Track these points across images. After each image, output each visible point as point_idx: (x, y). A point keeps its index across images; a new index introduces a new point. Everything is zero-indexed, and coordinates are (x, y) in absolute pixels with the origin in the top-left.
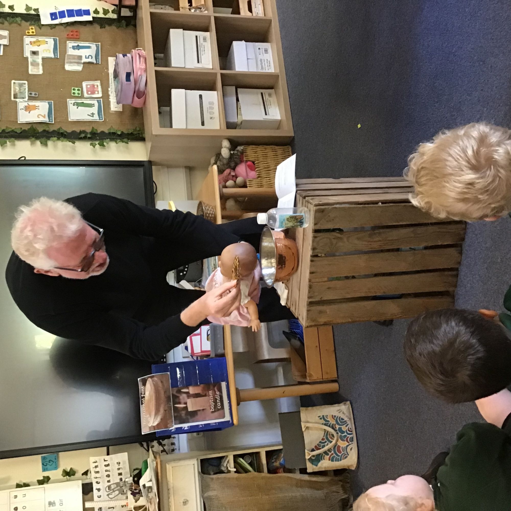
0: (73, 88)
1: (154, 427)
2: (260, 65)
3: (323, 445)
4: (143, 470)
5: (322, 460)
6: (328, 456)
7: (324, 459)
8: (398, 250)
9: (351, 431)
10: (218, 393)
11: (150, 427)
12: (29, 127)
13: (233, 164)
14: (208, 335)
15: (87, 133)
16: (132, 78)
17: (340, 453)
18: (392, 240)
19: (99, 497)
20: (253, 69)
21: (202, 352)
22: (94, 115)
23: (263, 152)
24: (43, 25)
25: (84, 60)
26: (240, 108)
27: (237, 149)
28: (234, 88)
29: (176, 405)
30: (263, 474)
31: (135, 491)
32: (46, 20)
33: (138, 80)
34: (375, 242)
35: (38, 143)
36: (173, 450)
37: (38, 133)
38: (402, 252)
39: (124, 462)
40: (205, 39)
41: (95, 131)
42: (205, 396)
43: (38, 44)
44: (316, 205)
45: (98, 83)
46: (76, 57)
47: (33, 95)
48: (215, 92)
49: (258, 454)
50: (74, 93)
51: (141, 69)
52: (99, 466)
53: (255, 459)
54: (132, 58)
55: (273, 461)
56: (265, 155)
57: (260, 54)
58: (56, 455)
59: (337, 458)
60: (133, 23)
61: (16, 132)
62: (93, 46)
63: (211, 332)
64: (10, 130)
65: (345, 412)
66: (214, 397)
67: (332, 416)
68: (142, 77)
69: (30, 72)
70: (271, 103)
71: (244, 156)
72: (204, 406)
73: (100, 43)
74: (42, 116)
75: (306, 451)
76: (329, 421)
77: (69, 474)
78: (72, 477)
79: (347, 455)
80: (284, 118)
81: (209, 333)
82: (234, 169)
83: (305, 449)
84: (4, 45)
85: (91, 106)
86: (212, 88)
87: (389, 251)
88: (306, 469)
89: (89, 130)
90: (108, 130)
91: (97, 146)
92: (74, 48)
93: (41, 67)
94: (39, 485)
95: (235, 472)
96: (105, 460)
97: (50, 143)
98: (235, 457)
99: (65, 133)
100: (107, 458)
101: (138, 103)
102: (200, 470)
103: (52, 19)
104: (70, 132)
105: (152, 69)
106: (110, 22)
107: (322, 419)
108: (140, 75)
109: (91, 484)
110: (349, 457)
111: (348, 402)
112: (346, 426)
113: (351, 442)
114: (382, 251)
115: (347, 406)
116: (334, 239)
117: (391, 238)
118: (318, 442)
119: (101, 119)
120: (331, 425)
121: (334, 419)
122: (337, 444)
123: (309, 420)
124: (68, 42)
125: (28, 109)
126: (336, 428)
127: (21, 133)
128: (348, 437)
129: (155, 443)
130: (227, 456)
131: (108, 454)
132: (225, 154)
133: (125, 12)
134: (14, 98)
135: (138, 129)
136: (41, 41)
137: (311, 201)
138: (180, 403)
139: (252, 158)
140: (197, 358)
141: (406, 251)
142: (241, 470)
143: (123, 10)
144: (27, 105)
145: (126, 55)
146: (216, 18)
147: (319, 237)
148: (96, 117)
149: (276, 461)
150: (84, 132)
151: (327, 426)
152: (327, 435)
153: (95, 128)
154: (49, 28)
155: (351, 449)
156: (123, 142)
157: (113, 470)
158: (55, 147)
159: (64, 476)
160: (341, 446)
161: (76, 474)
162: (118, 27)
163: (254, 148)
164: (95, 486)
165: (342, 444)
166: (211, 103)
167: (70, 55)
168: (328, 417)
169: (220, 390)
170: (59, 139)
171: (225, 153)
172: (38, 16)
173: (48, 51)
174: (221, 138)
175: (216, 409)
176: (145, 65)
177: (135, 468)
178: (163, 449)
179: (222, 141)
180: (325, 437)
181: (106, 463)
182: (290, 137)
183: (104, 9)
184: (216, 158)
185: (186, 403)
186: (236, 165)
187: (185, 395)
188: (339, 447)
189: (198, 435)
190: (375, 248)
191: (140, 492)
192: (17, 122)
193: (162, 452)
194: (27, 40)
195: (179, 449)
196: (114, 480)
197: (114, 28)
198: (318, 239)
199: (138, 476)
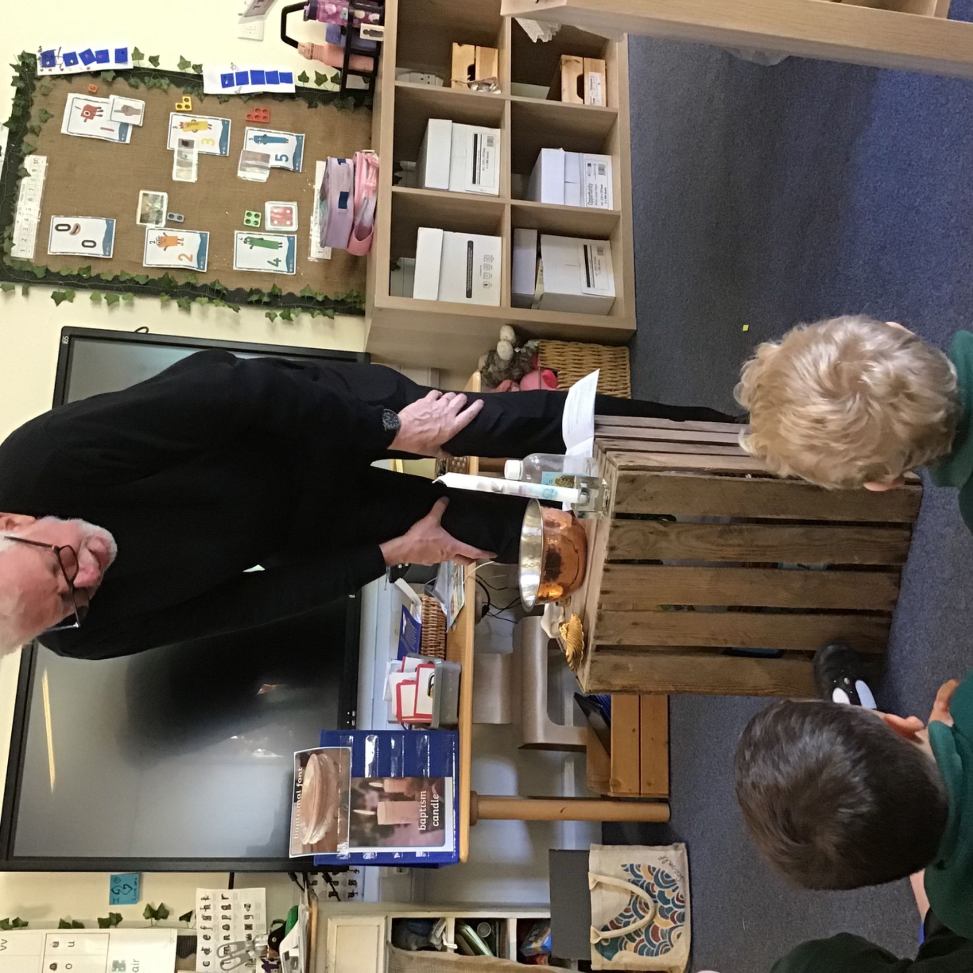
0: (247, 212)
1: (312, 847)
2: (588, 195)
3: (626, 922)
4: (288, 925)
5: (621, 950)
6: (634, 944)
7: (625, 949)
8: (775, 566)
9: (683, 902)
10: (436, 797)
11: (304, 846)
12: (161, 275)
13: (516, 373)
14: (430, 686)
15: (263, 294)
16: (350, 203)
17: (657, 941)
18: (764, 546)
19: (206, 965)
20: (573, 202)
21: (416, 715)
22: (279, 263)
23: (575, 355)
24: (207, 95)
25: (273, 163)
26: (542, 271)
27: (527, 345)
28: (534, 233)
29: (356, 811)
30: (505, 962)
31: (270, 963)
32: (212, 86)
33: (361, 207)
34: (730, 546)
35: (174, 304)
36: (352, 895)
37: (177, 287)
38: (783, 571)
39: (258, 906)
40: (490, 141)
41: (277, 291)
42: (412, 799)
43: (194, 127)
44: (622, 468)
46: (259, 157)
47: (175, 219)
48: (498, 239)
49: (503, 922)
50: (248, 221)
51: (367, 187)
52: (211, 907)
53: (497, 930)
54: (355, 166)
55: (531, 939)
56: (579, 360)
57: (589, 175)
58: (137, 875)
59: (650, 949)
60: (366, 102)
61: (138, 283)
62: (292, 139)
63: (436, 680)
64: (127, 277)
65: (674, 863)
66: (428, 803)
67: (649, 867)
68: (368, 202)
69: (175, 178)
70: (601, 266)
71: (539, 358)
72: (408, 819)
73: (304, 135)
74: (186, 257)
75: (592, 928)
76: (641, 877)
77: (157, 914)
78: (162, 920)
79: (670, 947)
80: (621, 295)
81: (432, 682)
82: (518, 381)
83: (591, 924)
84: (134, 126)
85: (276, 246)
87: (756, 565)
88: (589, 963)
89: (266, 288)
90: (301, 292)
91: (278, 319)
92: (257, 139)
93: (194, 168)
94: (101, 927)
95: (456, 951)
96: (225, 896)
97: (195, 307)
98: (459, 923)
99: (225, 292)
100: (228, 893)
101: (357, 247)
102: (390, 940)
103: (224, 86)
104: (233, 289)
105: (388, 188)
106: (326, 97)
107: (630, 872)
108: (365, 199)
109: (194, 939)
110: (672, 950)
111: (683, 845)
112: (674, 891)
113: (680, 922)
114: (744, 565)
115: (680, 852)
116: (651, 533)
117: (760, 543)
118: (616, 915)
119: (291, 270)
120: (645, 885)
121: (652, 874)
122: (653, 922)
123: (604, 869)
124: (247, 128)
125: (163, 242)
126: (655, 892)
127: (146, 284)
128: (676, 912)
129: (319, 877)
130: (444, 919)
131: (231, 887)
132: (504, 352)
133: (355, 83)
134: (141, 221)
135: (355, 294)
136: (200, 122)
137: (614, 459)
138: (364, 807)
139: (553, 363)
140: (410, 727)
141: (790, 569)
142: (467, 948)
143: (350, 77)
144: (162, 235)
145: (344, 161)
146: (513, 104)
147: (623, 526)
148: (283, 267)
149: (536, 941)
150: (258, 291)
151: (637, 885)
152: (635, 903)
153: (279, 286)
154: (217, 101)
155: (678, 936)
156: (324, 315)
157: (236, 916)
158: (204, 314)
159: (147, 918)
160: (661, 927)
161: (169, 917)
162: (341, 108)
163: (558, 347)
164: (201, 944)
165: (663, 924)
166: (489, 258)
167: (249, 152)
168: (641, 869)
169: (442, 793)
170: (211, 300)
171: (504, 350)
172: (200, 77)
173: (211, 142)
174: (498, 323)
175: (430, 828)
176: (375, 181)
177: (275, 918)
178: (332, 890)
179: (499, 330)
180: (631, 906)
181: (226, 903)
182: (628, 331)
183: (317, 73)
184: (488, 359)
185: (375, 809)
186: (523, 374)
187: (374, 794)
188: (656, 928)
189: (401, 871)
190: (729, 558)
191: (278, 966)
192: (142, 264)
193: (330, 896)
194: (176, 119)
195: (363, 895)
196: (236, 937)
197: (332, 108)
198: (621, 530)
199: (278, 935)
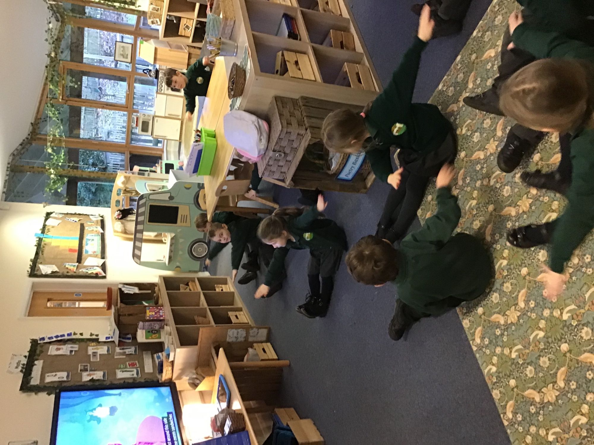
24: (101, 342)
25: (127, 353)
32: (102, 339)
43: (97, 349)
45: (137, 362)
46: (122, 353)
47: (93, 369)
50: (120, 367)
62: (133, 348)
69: (92, 360)
84: (75, 350)
85: (132, 371)
92: (120, 349)
93: (99, 359)
103: (106, 339)
124: (117, 347)
125: (89, 375)
134: (80, 372)
136: (99, 348)
144: (89, 373)
148: (135, 376)
154: (104, 343)
167: (118, 352)
173: (104, 351)
192: (82, 381)
194: (90, 348)
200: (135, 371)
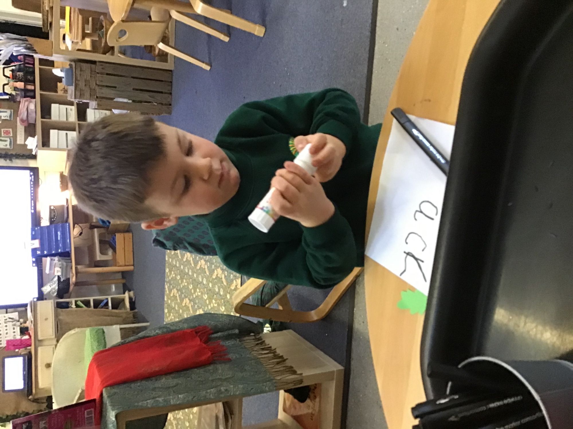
25: (3, 118)
30: (90, 309)
40: (71, 109)
45: (11, 130)
48: (75, 132)
73: (12, 110)
85: (6, 141)
86: (74, 130)
89: (3, 153)
90: (15, 153)
91: (8, 160)
95: (75, 308)
98: (76, 302)
100: (6, 315)
102: (56, 306)
105: (40, 120)
119: (11, 147)
130: (72, 301)
131: (7, 312)
148: (8, 147)
153: (7, 152)
156: (23, 159)
166: (73, 137)
181: (5, 318)
200: (9, 140)
